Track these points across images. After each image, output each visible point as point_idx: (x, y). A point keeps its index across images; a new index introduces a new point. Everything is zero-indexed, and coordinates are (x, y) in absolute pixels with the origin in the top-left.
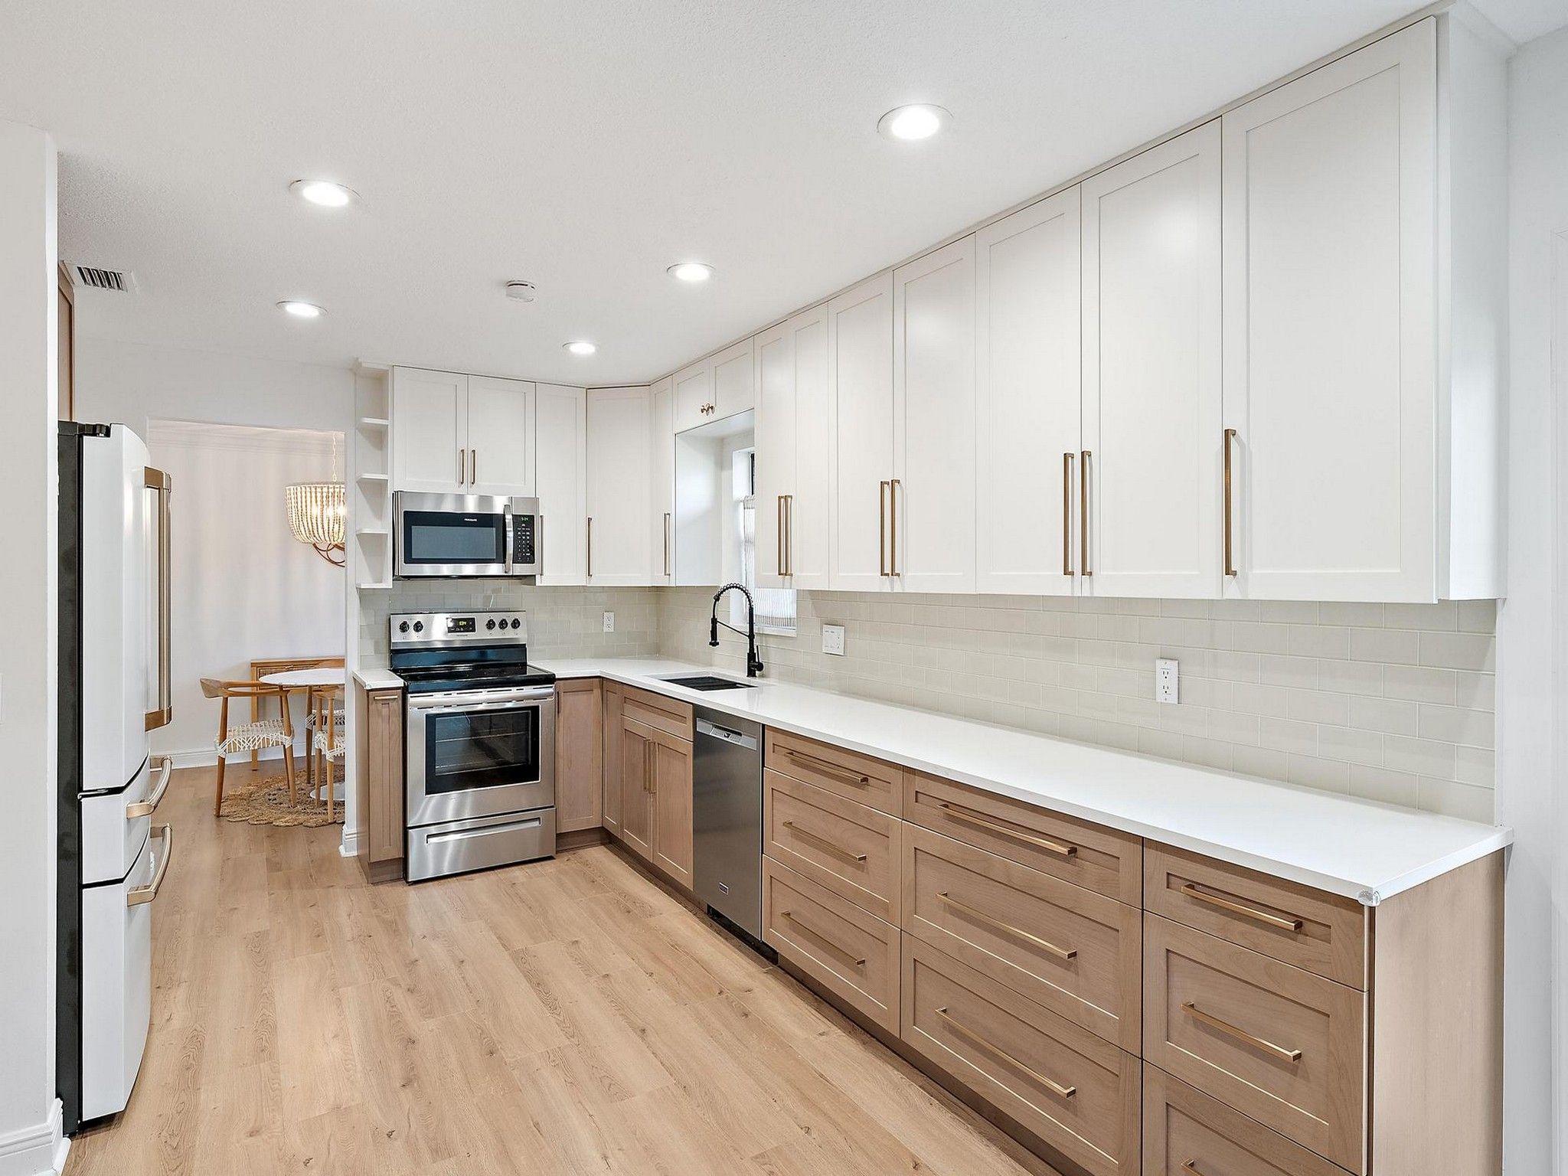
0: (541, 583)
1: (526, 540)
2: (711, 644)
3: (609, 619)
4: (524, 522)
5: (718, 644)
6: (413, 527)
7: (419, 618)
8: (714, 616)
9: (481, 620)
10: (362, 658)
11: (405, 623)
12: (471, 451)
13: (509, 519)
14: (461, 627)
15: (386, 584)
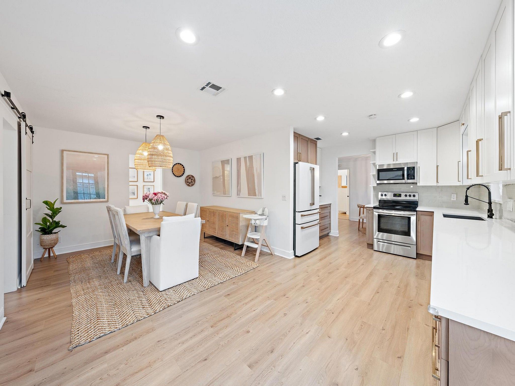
0: (419, 185)
2: (465, 204)
4: (411, 169)
5: (468, 204)
6: (380, 172)
7: (385, 193)
8: (466, 194)
9: (403, 195)
10: (374, 201)
11: (382, 194)
12: (396, 153)
13: (406, 168)
14: (397, 196)
15: (376, 185)
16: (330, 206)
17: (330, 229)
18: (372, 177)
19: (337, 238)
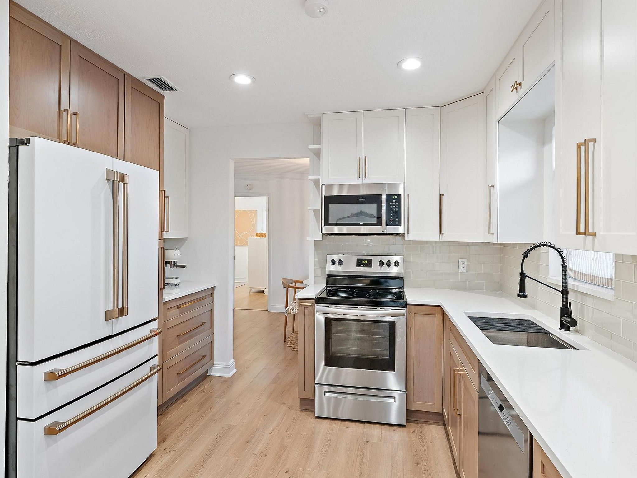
0: (408, 238)
1: (395, 210)
2: (519, 295)
3: (463, 263)
4: (394, 199)
5: (526, 296)
6: (329, 205)
7: (342, 257)
8: (522, 271)
9: (376, 261)
10: (316, 278)
11: (333, 260)
12: (364, 158)
13: (384, 198)
14: (364, 264)
15: (320, 237)
16: (212, 295)
17: (212, 358)
18: (311, 217)
19: (227, 382)
